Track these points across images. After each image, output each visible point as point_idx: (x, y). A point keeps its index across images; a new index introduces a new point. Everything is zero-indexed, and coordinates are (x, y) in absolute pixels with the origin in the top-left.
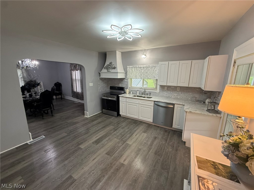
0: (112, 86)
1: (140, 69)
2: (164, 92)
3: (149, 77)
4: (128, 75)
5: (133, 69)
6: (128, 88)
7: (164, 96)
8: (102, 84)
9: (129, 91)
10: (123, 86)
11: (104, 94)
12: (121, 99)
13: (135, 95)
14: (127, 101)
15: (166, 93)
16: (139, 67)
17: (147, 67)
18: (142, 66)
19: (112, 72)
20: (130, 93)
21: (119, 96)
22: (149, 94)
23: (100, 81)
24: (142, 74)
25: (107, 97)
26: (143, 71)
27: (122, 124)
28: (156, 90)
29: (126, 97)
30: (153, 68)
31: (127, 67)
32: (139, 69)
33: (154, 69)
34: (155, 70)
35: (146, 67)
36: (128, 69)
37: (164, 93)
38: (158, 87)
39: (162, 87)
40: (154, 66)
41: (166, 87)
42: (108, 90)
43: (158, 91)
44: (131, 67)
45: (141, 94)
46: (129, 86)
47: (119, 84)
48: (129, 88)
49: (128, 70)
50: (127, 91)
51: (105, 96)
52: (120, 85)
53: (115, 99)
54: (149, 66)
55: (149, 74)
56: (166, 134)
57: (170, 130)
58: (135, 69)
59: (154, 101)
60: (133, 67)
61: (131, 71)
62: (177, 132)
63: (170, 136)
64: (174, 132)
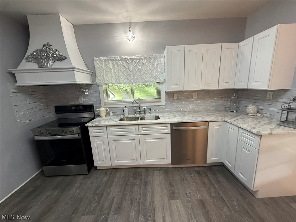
0: (59, 104)
1: (125, 64)
2: (174, 104)
3: (146, 78)
4: (99, 78)
5: (109, 63)
6: (103, 104)
7: (174, 111)
8: (28, 102)
9: (107, 110)
10: (91, 103)
11: (40, 129)
12: (92, 132)
13: (122, 117)
14: (111, 133)
15: (176, 105)
16: (121, 60)
17: (139, 59)
18: (128, 57)
19: (53, 67)
20: (108, 114)
21: (86, 125)
22: (148, 111)
23: (20, 96)
24: (131, 73)
25: (50, 134)
26: (131, 68)
27: (111, 196)
28: (160, 102)
29: (106, 126)
30: (152, 61)
31: (93, 61)
32: (123, 63)
33: (154, 62)
34: (155, 65)
35: (136, 59)
36: (97, 64)
37: (174, 106)
38: (163, 95)
39: (170, 94)
40: (152, 57)
41: (177, 94)
42: (51, 116)
43: (163, 102)
44: (105, 60)
45: (132, 114)
46: (104, 100)
47: (77, 98)
48: (105, 105)
49: (97, 66)
50: (103, 111)
51: (44, 134)
52: (83, 101)
53: (77, 135)
54: (143, 56)
55: (145, 72)
56: (207, 182)
57: (202, 169)
58: (115, 62)
59: (171, 123)
60: (108, 60)
61: (105, 69)
62: (214, 168)
63: (216, 185)
64: (211, 171)
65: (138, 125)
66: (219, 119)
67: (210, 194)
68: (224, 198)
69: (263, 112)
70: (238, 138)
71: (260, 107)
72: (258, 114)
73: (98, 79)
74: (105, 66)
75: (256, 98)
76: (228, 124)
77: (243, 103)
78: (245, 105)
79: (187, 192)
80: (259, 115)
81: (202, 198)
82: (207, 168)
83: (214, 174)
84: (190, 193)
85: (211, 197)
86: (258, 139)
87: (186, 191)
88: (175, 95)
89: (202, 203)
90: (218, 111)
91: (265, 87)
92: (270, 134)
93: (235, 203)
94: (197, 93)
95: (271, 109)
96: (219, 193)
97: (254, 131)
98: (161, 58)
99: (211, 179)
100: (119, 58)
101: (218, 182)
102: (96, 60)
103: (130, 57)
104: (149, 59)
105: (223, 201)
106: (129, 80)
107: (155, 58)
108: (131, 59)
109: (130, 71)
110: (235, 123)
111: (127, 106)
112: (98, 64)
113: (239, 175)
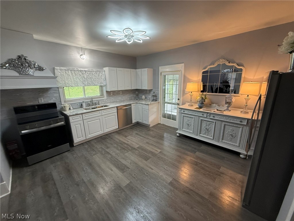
1: (80, 73)
6: (62, 102)
7: (111, 102)
12: (72, 119)
15: (112, 99)
16: (78, 71)
18: (83, 70)
21: (69, 116)
24: (86, 80)
26: (85, 76)
28: (104, 97)
29: (82, 114)
31: (54, 69)
33: (99, 74)
34: (100, 75)
35: (88, 71)
38: (105, 93)
40: (98, 71)
41: (112, 92)
43: (105, 98)
44: (65, 70)
47: (37, 99)
52: (43, 101)
54: (92, 70)
55: (95, 79)
58: (73, 72)
59: (117, 107)
60: (68, 70)
61: (66, 76)
65: (101, 110)
66: (135, 102)
67: (138, 131)
70: (142, 108)
71: (146, 96)
73: (60, 83)
74: (65, 74)
75: (144, 93)
76: (138, 104)
77: (140, 95)
78: (141, 96)
79: (130, 134)
80: (146, 99)
83: (136, 126)
86: (148, 106)
88: (111, 93)
90: (132, 99)
91: (147, 89)
92: (151, 104)
94: (121, 91)
95: (149, 96)
97: (147, 104)
98: (103, 72)
100: (76, 69)
101: (139, 128)
102: (57, 69)
103: (84, 70)
104: (96, 72)
106: (84, 84)
107: (100, 72)
108: (85, 71)
109: (85, 79)
110: (141, 103)
111: (84, 101)
112: (59, 72)
113: (145, 122)
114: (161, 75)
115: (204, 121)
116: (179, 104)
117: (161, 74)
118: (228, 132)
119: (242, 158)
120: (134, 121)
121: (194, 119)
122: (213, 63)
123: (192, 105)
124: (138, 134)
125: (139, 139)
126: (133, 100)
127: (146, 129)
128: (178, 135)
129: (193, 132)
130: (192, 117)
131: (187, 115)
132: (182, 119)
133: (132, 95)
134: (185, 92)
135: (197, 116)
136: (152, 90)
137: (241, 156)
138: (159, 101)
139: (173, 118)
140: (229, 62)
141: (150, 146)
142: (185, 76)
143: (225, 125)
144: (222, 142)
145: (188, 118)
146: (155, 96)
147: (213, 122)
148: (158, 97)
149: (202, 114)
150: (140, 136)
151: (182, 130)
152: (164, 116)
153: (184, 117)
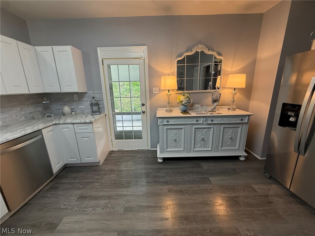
56: (68, 186)
57: (51, 184)
62: (60, 174)
63: (77, 181)
64: (61, 178)
66: (51, 124)
67: (79, 189)
68: (89, 181)
69: (75, 110)
70: (75, 132)
72: (73, 113)
75: (65, 100)
77: (54, 106)
79: (62, 207)
81: (78, 196)
82: (56, 179)
83: (66, 177)
84: (65, 205)
85: (82, 189)
87: (60, 208)
89: (82, 198)
93: (96, 177)
95: (80, 107)
96: (83, 182)
97: (88, 121)
99: (68, 182)
101: (75, 178)
105: (91, 182)
110: (69, 121)
113: (87, 160)
114: (103, 64)
115: (198, 129)
116: (144, 112)
117: (103, 62)
118: (227, 136)
119: (242, 161)
120: (56, 167)
121: (185, 130)
122: (189, 49)
123: (171, 111)
124: (86, 197)
125: (99, 210)
126: (38, 119)
127: (95, 173)
128: (160, 161)
129: (184, 149)
130: (181, 127)
131: (173, 127)
132: (165, 134)
133: (31, 109)
134: (154, 93)
135: (189, 125)
136: (86, 93)
137: (242, 159)
138: (106, 112)
139: (137, 135)
140: (208, 50)
141: (141, 214)
142: (150, 67)
143: (224, 128)
144: (222, 150)
145: (174, 131)
146: (97, 104)
147: (211, 128)
148: (102, 106)
149: (196, 119)
150: (96, 198)
151: (167, 151)
152: (120, 136)
153: (168, 130)
